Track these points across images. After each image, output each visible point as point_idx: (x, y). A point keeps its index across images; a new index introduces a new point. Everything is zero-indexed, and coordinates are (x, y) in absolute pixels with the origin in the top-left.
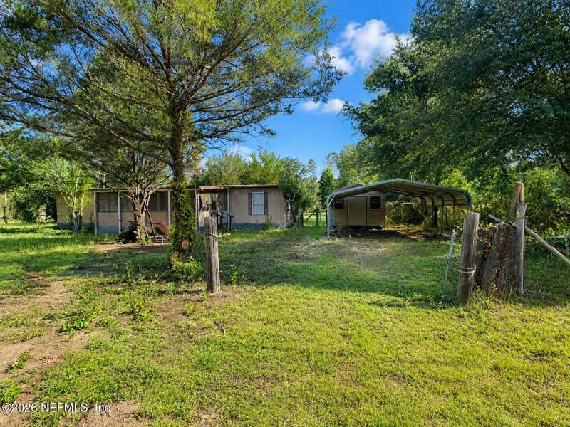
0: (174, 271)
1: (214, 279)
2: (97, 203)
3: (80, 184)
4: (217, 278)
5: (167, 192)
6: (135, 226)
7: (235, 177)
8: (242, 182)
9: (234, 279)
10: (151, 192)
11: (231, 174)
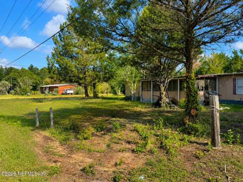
0: (187, 128)
1: (216, 138)
2: (142, 86)
3: (135, 77)
4: (218, 138)
5: (177, 80)
6: (160, 98)
7: (220, 68)
8: (225, 72)
9: (230, 140)
10: (169, 81)
11: (217, 66)
